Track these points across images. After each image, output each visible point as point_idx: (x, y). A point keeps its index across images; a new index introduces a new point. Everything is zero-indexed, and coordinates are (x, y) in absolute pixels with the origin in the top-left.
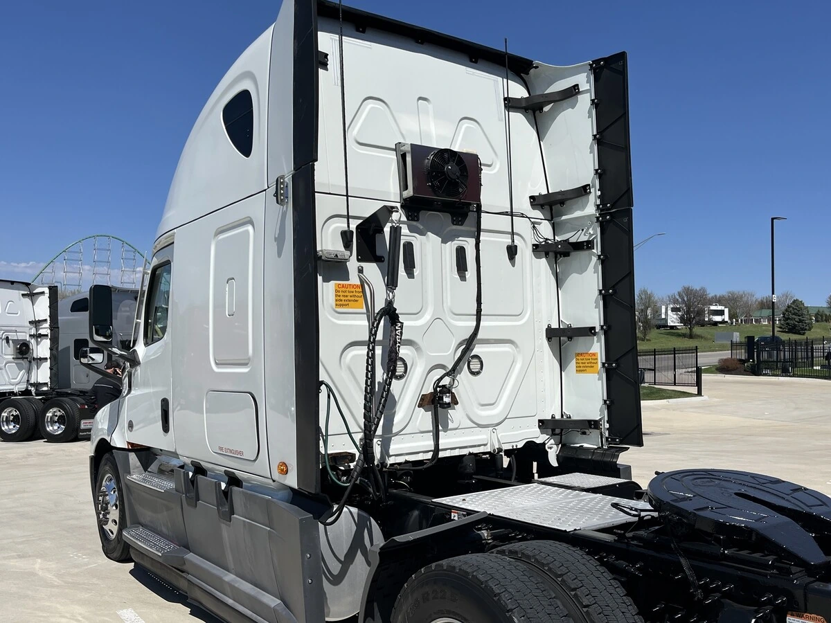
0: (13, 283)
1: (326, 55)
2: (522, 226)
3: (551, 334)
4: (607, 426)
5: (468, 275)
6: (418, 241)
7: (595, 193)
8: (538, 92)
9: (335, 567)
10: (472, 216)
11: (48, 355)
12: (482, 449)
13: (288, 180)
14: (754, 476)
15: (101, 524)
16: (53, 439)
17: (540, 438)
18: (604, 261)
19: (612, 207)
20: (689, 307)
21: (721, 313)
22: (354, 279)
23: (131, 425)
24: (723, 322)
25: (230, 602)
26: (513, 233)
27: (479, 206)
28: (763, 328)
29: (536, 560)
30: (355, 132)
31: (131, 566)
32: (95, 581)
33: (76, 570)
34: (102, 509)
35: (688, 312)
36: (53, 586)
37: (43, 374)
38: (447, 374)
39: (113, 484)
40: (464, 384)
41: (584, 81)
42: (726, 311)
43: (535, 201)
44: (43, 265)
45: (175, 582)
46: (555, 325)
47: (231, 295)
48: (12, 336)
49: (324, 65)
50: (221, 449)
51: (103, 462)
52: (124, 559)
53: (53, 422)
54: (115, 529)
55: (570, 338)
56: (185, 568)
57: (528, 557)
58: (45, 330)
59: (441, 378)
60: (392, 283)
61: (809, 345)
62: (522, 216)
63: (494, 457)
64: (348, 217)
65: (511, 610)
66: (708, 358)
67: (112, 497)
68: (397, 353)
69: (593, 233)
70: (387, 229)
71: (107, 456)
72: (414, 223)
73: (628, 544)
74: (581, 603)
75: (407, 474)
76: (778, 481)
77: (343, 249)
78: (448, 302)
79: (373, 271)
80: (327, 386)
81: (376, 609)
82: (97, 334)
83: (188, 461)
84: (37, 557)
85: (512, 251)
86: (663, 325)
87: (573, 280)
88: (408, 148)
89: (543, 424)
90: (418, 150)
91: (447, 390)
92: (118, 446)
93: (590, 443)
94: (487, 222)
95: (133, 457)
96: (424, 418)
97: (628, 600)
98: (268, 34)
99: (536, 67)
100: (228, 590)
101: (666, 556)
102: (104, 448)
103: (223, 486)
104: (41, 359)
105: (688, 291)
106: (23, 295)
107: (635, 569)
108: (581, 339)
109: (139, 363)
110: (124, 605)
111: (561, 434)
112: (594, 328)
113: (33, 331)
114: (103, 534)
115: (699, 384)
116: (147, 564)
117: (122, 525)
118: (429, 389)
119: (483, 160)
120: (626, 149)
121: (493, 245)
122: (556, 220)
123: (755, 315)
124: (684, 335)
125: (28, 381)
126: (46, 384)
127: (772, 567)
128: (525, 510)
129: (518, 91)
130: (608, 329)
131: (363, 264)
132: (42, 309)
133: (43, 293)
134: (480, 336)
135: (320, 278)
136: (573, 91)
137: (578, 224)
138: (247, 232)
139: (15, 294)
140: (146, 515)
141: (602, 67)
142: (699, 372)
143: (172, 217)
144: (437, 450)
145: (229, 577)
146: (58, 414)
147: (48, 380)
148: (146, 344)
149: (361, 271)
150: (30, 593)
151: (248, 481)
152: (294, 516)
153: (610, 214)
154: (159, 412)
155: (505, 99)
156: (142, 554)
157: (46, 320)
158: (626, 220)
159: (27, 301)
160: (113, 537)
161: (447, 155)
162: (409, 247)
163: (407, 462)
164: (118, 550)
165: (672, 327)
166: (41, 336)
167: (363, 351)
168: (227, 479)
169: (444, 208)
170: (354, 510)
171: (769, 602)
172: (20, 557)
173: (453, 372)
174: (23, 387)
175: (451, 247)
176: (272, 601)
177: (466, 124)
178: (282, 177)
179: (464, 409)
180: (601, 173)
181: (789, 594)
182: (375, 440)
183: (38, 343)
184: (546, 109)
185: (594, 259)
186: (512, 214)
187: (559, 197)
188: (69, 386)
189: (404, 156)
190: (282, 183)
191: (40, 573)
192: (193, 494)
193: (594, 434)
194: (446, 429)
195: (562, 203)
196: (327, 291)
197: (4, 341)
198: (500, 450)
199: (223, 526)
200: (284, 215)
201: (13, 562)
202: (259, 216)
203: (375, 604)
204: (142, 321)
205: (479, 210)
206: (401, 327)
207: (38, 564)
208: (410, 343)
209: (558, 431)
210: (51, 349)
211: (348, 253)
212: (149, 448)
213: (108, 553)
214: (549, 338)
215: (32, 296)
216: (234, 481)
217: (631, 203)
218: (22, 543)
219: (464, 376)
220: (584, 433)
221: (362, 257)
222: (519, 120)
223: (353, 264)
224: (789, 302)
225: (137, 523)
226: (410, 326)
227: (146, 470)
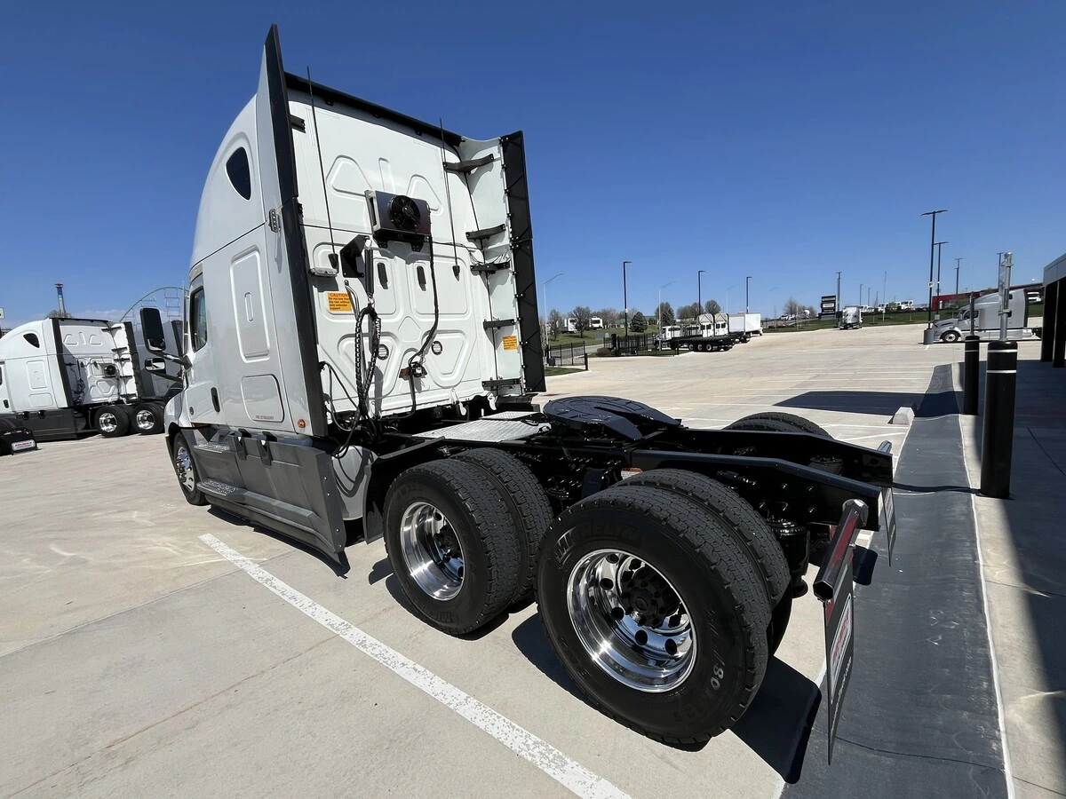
0: (92, 321)
1: (303, 121)
2: (462, 252)
3: (487, 325)
4: (524, 381)
5: (427, 286)
6: (388, 262)
7: (508, 230)
8: (467, 159)
9: (350, 486)
10: (426, 245)
11: (132, 374)
12: (445, 403)
13: (279, 212)
14: (605, 398)
15: (182, 481)
16: (145, 432)
17: (484, 393)
18: (517, 275)
19: (520, 238)
20: (580, 320)
21: (598, 322)
22: (342, 290)
23: (191, 410)
24: (600, 327)
25: (279, 518)
26: (456, 258)
27: (431, 238)
28: (622, 330)
29: (475, 460)
30: (332, 182)
31: (209, 507)
32: (181, 520)
33: (166, 515)
34: (180, 471)
35: (580, 323)
36: (147, 527)
37: (131, 388)
38: (418, 354)
39: (186, 453)
40: (430, 360)
41: (496, 151)
42: (601, 321)
43: (470, 236)
44: (124, 312)
45: (240, 512)
46: (489, 320)
47: (249, 305)
48: (99, 361)
49: (301, 128)
50: (258, 417)
51: (176, 438)
52: (203, 503)
53: (143, 421)
54: (192, 484)
55: (499, 328)
56: (245, 502)
57: (470, 458)
58: (127, 355)
59: (414, 357)
60: (369, 290)
61: (645, 337)
62: (462, 246)
63: (455, 407)
64: (333, 244)
65: (457, 490)
66: (590, 349)
67: (187, 462)
68: (378, 340)
69: (509, 257)
70: (363, 254)
71: (178, 434)
72: (384, 249)
73: (533, 444)
74: (503, 481)
75: (395, 422)
76: (619, 399)
77: (331, 267)
78: (414, 306)
79: (356, 284)
80: (328, 365)
81: (375, 506)
82: (153, 345)
83: (237, 429)
84: (134, 510)
85: (456, 270)
86: (566, 331)
87: (498, 289)
88: (374, 195)
89: (485, 384)
90: (381, 196)
91: (418, 365)
92: (184, 426)
93: (514, 393)
94: (436, 249)
95: (197, 433)
96: (404, 385)
97: (532, 476)
98: (253, 103)
99: (464, 141)
100: (276, 510)
101: (555, 448)
102: (175, 429)
103: (263, 442)
104: (127, 377)
105: (579, 310)
106: (103, 330)
107: (537, 458)
108: (507, 328)
109: (191, 365)
110: (204, 532)
111: (497, 390)
112: (513, 320)
113: (117, 357)
114: (185, 489)
115: (586, 363)
116: (219, 504)
117: (197, 480)
118: (405, 365)
119: (431, 205)
120: (526, 199)
121: (443, 266)
122: (485, 249)
123: (617, 322)
124: (578, 337)
125: (119, 393)
126: (134, 395)
127: (613, 444)
128: (473, 434)
129: (453, 158)
130: (521, 320)
131: (348, 279)
132: (121, 339)
133: (120, 328)
134: (438, 328)
135: (315, 290)
136: (490, 159)
137: (498, 252)
138: (255, 256)
139: (97, 329)
140: (212, 471)
141: (507, 141)
142: (586, 357)
143: (199, 253)
144: (414, 405)
145: (277, 503)
146: (147, 414)
147: (136, 392)
148: (195, 350)
149: (347, 284)
150: (128, 534)
151: (281, 436)
152: (313, 454)
153: (519, 244)
154: (210, 397)
155: (444, 163)
156: (214, 497)
157: (126, 348)
158: (528, 247)
159: (107, 334)
160: (192, 489)
161: (402, 201)
162: (381, 267)
163: (394, 414)
164: (197, 498)
165: (571, 332)
166: (123, 360)
167: (352, 341)
168: (265, 437)
169: (406, 239)
170: (359, 448)
171: (612, 464)
172: (119, 512)
173: (422, 353)
174: (115, 398)
175: (413, 267)
176: (307, 513)
177: (416, 180)
178: (274, 211)
179: (432, 378)
180: (511, 217)
181: (623, 459)
182: (370, 401)
183: (122, 366)
184: (473, 172)
185: (511, 274)
186: (454, 245)
187: (485, 233)
188: (154, 394)
189: (371, 200)
190: (273, 215)
191: (137, 520)
192: (243, 452)
193: (517, 387)
194: (420, 391)
195: (488, 237)
196: (321, 299)
197: (93, 366)
198: (458, 402)
199: (267, 469)
200: (279, 240)
201: (113, 516)
202: (262, 245)
203: (374, 503)
204: (189, 334)
205: (431, 241)
206: (380, 322)
207: (135, 515)
208: (387, 334)
209: (495, 388)
210: (134, 369)
211: (335, 270)
212: (209, 425)
213: (191, 501)
214: (485, 329)
215: (111, 330)
216: (270, 438)
217: (531, 237)
218: (121, 503)
219: (429, 356)
220: (511, 388)
221: (347, 274)
222: (454, 178)
223: (340, 279)
224: (635, 314)
225: (207, 477)
226: (386, 323)
227: (209, 440)
